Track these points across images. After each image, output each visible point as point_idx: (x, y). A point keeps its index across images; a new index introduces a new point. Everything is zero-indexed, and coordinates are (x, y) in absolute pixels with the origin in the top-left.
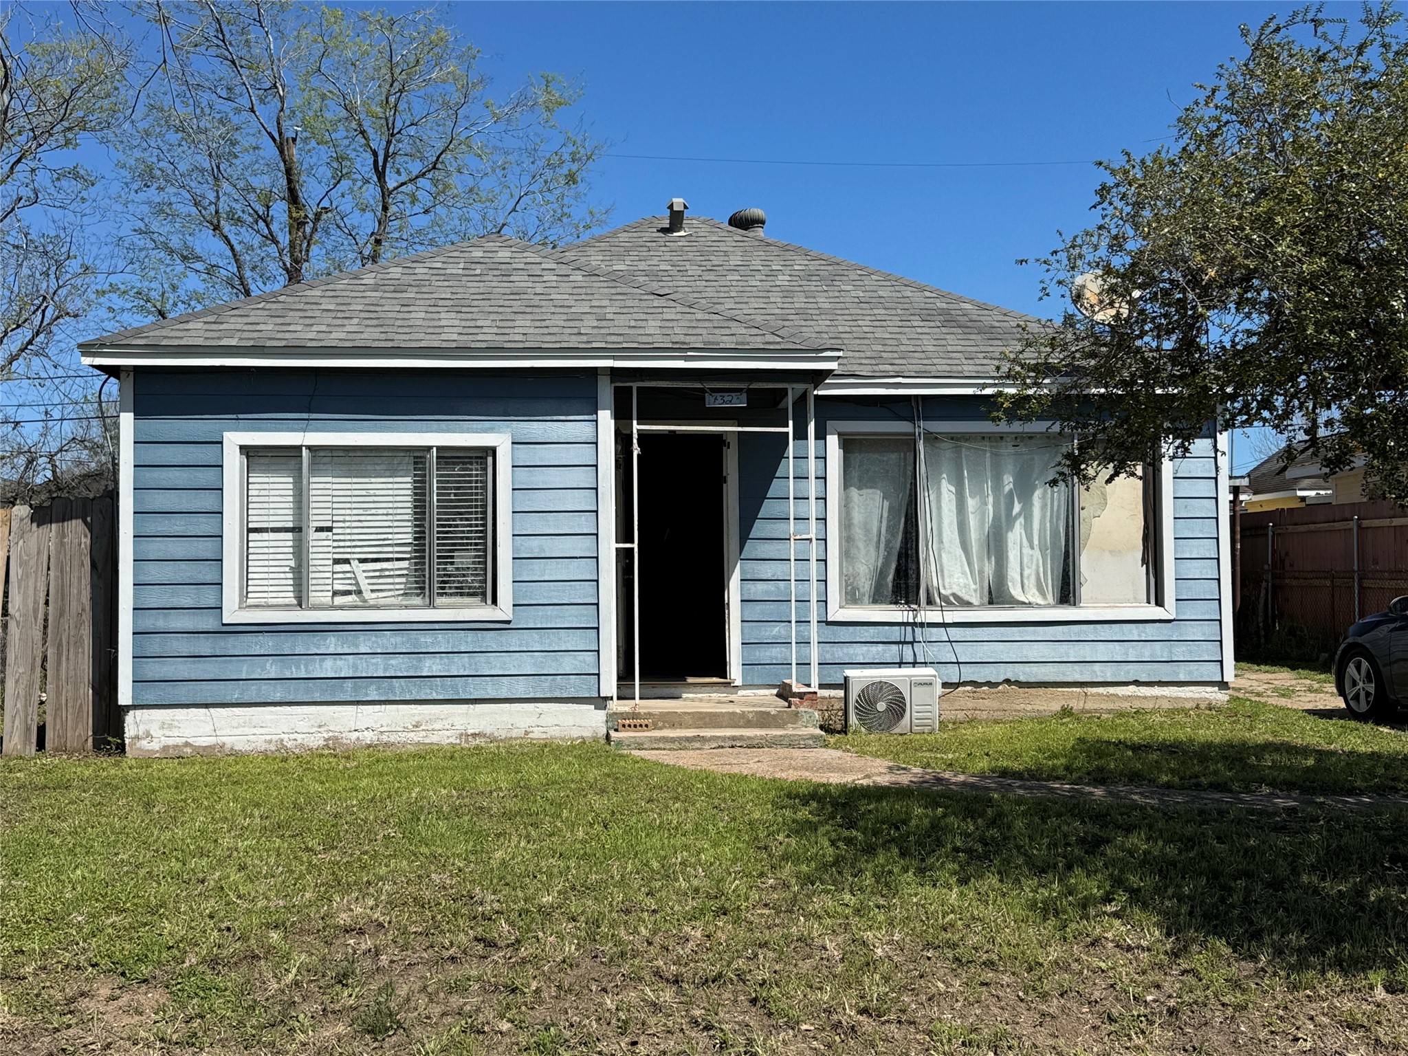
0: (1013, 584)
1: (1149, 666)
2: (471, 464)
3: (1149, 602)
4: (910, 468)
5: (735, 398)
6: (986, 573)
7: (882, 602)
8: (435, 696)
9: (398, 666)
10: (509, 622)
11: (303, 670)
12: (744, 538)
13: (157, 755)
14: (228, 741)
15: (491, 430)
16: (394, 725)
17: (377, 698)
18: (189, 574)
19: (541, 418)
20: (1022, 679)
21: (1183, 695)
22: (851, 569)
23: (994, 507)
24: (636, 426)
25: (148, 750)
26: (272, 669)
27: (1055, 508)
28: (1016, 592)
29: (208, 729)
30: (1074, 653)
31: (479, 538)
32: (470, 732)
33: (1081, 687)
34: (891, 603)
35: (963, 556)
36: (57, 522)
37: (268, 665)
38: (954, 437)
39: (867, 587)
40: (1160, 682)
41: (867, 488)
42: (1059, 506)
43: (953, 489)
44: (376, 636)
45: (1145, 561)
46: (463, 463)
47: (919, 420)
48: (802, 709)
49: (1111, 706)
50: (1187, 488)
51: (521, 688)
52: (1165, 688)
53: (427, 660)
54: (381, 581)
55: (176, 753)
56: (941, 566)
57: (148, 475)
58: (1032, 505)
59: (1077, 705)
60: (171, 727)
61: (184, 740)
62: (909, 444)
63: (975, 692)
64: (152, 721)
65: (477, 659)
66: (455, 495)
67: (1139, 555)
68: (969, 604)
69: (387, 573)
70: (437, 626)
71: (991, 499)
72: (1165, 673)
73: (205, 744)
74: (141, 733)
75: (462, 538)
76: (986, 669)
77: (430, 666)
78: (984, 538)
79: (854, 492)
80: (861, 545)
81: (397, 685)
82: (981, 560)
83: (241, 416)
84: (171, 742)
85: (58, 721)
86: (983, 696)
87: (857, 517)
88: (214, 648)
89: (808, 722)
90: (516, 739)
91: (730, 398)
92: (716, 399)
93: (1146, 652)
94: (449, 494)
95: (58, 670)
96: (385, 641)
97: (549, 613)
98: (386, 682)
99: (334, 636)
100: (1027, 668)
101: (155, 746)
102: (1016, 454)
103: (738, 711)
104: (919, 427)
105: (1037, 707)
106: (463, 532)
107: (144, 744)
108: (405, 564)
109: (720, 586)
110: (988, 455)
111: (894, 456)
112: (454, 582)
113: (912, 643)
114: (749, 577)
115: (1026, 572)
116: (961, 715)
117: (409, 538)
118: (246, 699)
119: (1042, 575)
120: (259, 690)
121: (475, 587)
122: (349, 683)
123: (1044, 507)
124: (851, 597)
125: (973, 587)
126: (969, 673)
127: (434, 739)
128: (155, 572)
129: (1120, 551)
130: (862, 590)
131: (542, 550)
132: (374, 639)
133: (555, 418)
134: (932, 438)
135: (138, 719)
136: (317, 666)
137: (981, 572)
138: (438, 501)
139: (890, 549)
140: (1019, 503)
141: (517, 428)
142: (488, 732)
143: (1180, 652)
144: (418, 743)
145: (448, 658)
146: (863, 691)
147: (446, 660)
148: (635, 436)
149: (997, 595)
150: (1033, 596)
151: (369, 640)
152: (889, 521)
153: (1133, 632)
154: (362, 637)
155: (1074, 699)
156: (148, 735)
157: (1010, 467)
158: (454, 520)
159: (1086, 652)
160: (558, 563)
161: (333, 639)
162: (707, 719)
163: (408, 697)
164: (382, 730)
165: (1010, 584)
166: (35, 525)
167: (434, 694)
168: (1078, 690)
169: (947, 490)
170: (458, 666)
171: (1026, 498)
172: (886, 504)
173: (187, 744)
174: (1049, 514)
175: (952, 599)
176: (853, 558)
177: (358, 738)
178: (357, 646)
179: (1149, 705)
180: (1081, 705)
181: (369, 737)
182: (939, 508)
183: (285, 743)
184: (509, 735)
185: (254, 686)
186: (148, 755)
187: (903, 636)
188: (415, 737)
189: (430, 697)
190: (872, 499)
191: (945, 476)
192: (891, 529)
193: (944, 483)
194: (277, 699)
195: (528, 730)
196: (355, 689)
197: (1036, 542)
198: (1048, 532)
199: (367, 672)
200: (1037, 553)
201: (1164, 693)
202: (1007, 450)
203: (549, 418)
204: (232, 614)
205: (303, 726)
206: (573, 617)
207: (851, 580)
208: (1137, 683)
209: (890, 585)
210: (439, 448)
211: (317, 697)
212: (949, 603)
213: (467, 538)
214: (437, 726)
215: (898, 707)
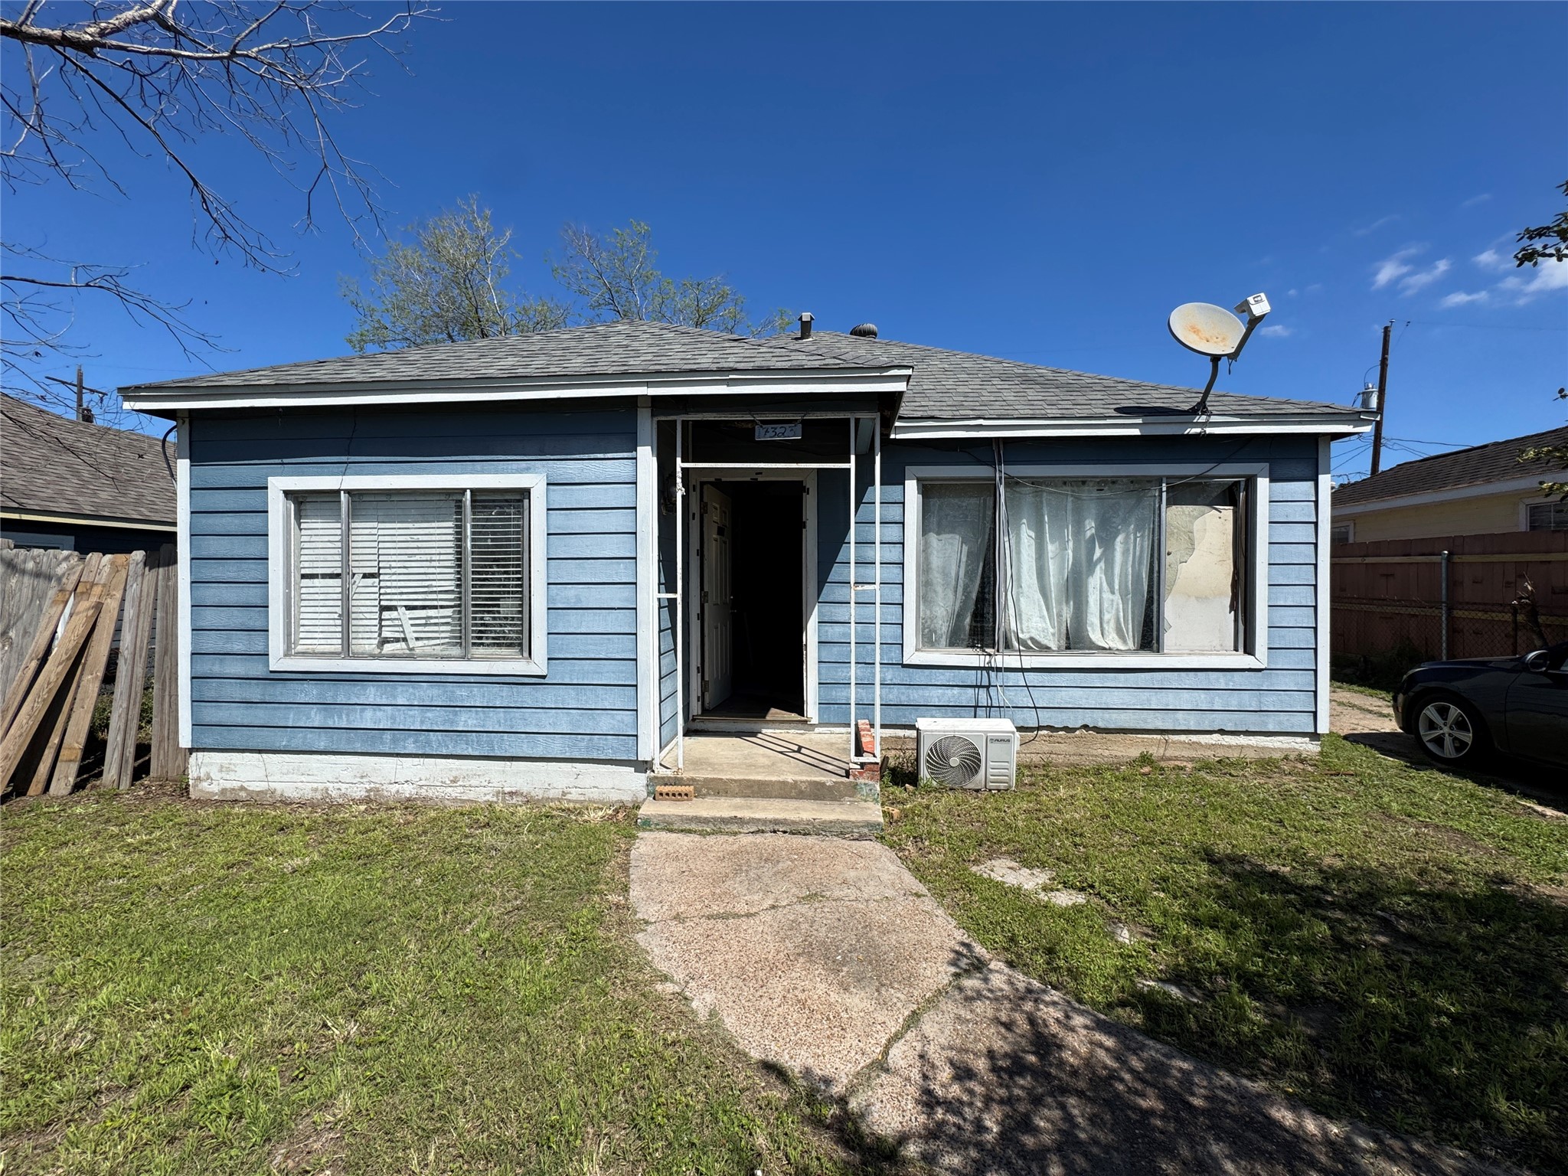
0: (1093, 629)
1: (1236, 715)
2: (509, 507)
3: (1236, 649)
4: (989, 513)
5: (788, 430)
6: (1064, 615)
7: (958, 646)
8: (470, 752)
9: (435, 719)
10: (544, 677)
11: (345, 719)
12: (822, 582)
13: (216, 798)
14: (279, 787)
15: (527, 470)
16: (432, 779)
17: (414, 752)
18: (241, 621)
19: (577, 456)
20: (1101, 725)
21: (1270, 745)
22: (928, 612)
23: (1074, 552)
24: (680, 464)
25: (208, 792)
26: (316, 718)
27: (1138, 553)
28: (1095, 636)
29: (261, 774)
30: (1156, 700)
31: (517, 586)
32: (507, 790)
33: (1161, 734)
34: (968, 647)
35: (1042, 603)
36: (164, 566)
37: (313, 713)
38: (1035, 482)
39: (944, 629)
40: (1247, 731)
41: (945, 533)
42: (1142, 552)
43: (1033, 534)
44: (413, 688)
45: (1233, 607)
46: (501, 507)
47: (1000, 464)
48: (861, 781)
49: (1194, 754)
50: (1285, 533)
51: (557, 747)
52: (1251, 738)
53: (463, 714)
54: (427, 629)
55: (232, 797)
56: (1020, 610)
57: (204, 521)
58: (1114, 550)
59: (1156, 752)
60: (229, 770)
61: (239, 784)
62: (989, 489)
63: (1051, 736)
64: (211, 764)
65: (512, 715)
66: (493, 540)
67: (1227, 601)
68: (1048, 648)
69: (432, 621)
70: (472, 679)
71: (1071, 544)
72: (1252, 722)
73: (258, 789)
74: (202, 775)
75: (499, 586)
76: (1063, 714)
77: (466, 720)
78: (1063, 582)
79: (933, 538)
80: (939, 589)
81: (434, 739)
82: (1059, 603)
83: (285, 461)
84: (228, 785)
85: (162, 752)
86: (1060, 740)
87: (936, 561)
88: (263, 695)
89: (868, 795)
90: (552, 800)
91: (783, 430)
92: (767, 431)
93: (1234, 701)
94: (486, 540)
95: (162, 704)
96: (422, 693)
97: (586, 668)
98: (423, 736)
99: (373, 686)
100: (1107, 714)
101: (215, 788)
102: (1098, 498)
103: (790, 781)
104: (1000, 471)
105: (1114, 753)
106: (500, 579)
107: (205, 785)
108: (449, 612)
109: (799, 628)
110: (1070, 499)
111: (973, 501)
112: (491, 632)
113: (988, 687)
114: (826, 619)
115: (1107, 617)
116: (1036, 759)
117: (451, 585)
118: (293, 746)
119: (1122, 620)
120: (305, 738)
121: (512, 638)
122: (388, 735)
123: (1126, 552)
124: (928, 639)
125: (1051, 630)
126: (1047, 718)
127: (471, 795)
128: (211, 618)
129: (1206, 598)
130: (939, 632)
131: (579, 600)
132: (411, 690)
133: (592, 456)
134: (1012, 483)
135: (200, 761)
136: (358, 716)
137: (1059, 615)
138: (473, 546)
139: (968, 593)
140: (1100, 548)
141: (553, 468)
142: (525, 790)
143: (1270, 702)
144: (455, 800)
145: (484, 712)
146: (935, 745)
147: (481, 715)
148: (679, 474)
149: (1075, 640)
150: (1112, 641)
151: (407, 691)
152: (967, 565)
153: (1220, 680)
154: (400, 687)
155: (1154, 746)
156: (209, 777)
157: (1094, 511)
158: (491, 566)
159: (1170, 700)
160: (595, 614)
161: (372, 688)
162: (756, 788)
163: (444, 752)
164: (420, 783)
165: (1089, 628)
166: (147, 569)
167: (470, 749)
168: (1159, 737)
169: (1027, 535)
170: (494, 721)
171: (1108, 545)
172: (965, 548)
173: (242, 788)
174: (1131, 558)
175: (1029, 642)
176: (930, 602)
177: (398, 791)
178: (395, 697)
179: (1234, 755)
180: (1161, 751)
181: (408, 791)
182: (1019, 553)
183: (330, 792)
184: (546, 796)
185: (300, 734)
186: (208, 796)
187: (979, 680)
188: (454, 792)
189: (465, 753)
190: (952, 544)
191: (1024, 521)
192: (969, 574)
193: (1024, 528)
194: (322, 748)
195: (565, 790)
196: (394, 741)
197: (1117, 587)
198: (1130, 577)
199: (404, 725)
200: (1117, 597)
201: (1250, 743)
202: (1089, 494)
203: (586, 456)
204: (277, 662)
205: (347, 776)
206: (610, 673)
207: (929, 623)
208: (1222, 732)
209: (968, 628)
210: (474, 491)
211: (359, 748)
212: (1029, 648)
213: (504, 586)
214: (474, 782)
215: (972, 763)
